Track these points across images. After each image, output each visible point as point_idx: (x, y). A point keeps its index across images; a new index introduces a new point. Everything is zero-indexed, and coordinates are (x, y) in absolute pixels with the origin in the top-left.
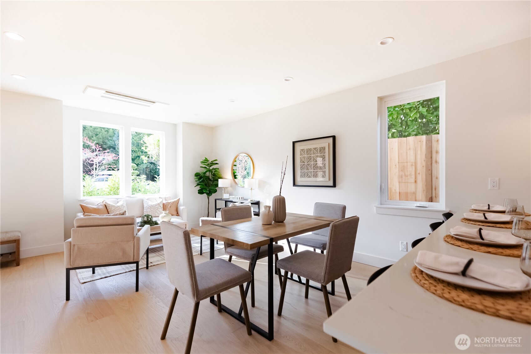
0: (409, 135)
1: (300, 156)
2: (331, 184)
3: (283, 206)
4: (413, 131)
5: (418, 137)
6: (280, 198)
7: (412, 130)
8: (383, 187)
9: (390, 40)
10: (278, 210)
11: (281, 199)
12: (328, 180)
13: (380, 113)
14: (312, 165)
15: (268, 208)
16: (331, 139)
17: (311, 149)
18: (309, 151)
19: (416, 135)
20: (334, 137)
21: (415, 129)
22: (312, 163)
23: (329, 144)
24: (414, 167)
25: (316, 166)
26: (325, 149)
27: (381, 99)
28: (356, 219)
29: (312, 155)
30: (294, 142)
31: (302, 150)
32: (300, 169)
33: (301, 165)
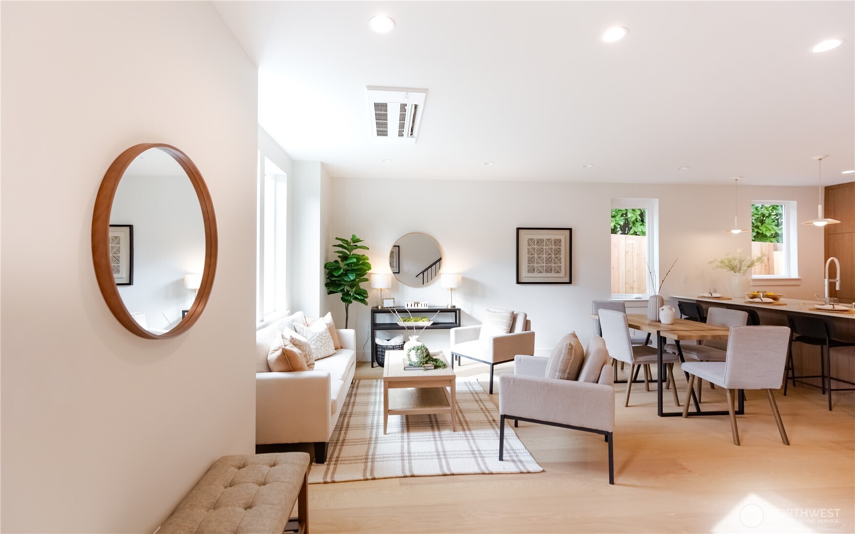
1: (527, 247)
2: (568, 280)
12: (563, 276)
14: (544, 258)
16: (566, 232)
17: (543, 239)
18: (539, 241)
20: (571, 230)
22: (544, 256)
23: (564, 236)
25: (549, 260)
26: (560, 241)
29: (544, 247)
30: (518, 229)
31: (531, 240)
32: (527, 262)
33: (528, 258)
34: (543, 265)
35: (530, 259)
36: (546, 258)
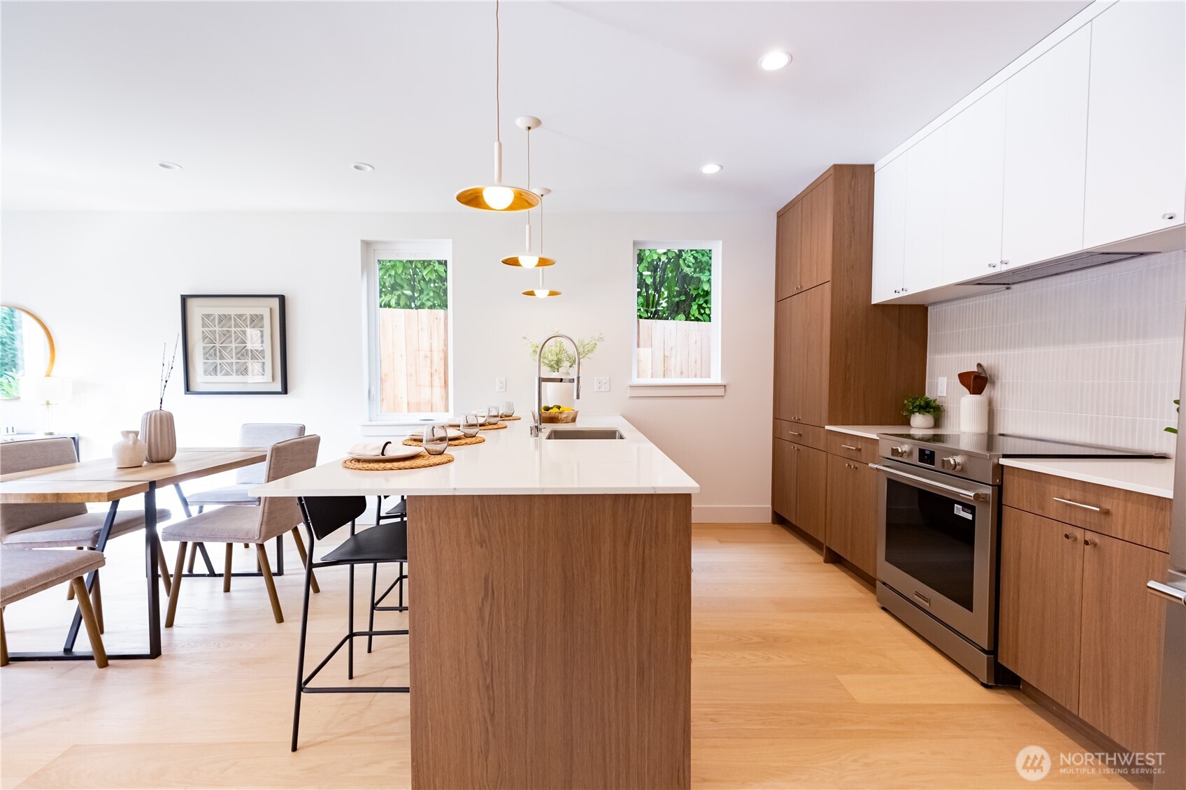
0: (421, 306)
1: (203, 329)
2: (279, 388)
3: (168, 430)
4: (428, 300)
5: (433, 311)
6: (160, 414)
7: (427, 297)
8: (373, 392)
9: (369, 169)
10: (156, 438)
11: (165, 417)
12: (271, 380)
13: (365, 267)
14: (234, 350)
15: (131, 436)
16: (276, 302)
17: (230, 316)
18: (224, 319)
19: (430, 307)
20: (282, 299)
21: (431, 297)
22: (234, 345)
23: (271, 309)
24: (429, 360)
25: (243, 353)
26: (262, 318)
27: (367, 245)
28: (315, 438)
29: (233, 329)
30: (184, 299)
31: (208, 316)
32: (202, 356)
33: (204, 348)
34: (232, 361)
35: (207, 350)
36: (236, 348)
